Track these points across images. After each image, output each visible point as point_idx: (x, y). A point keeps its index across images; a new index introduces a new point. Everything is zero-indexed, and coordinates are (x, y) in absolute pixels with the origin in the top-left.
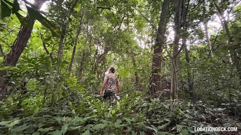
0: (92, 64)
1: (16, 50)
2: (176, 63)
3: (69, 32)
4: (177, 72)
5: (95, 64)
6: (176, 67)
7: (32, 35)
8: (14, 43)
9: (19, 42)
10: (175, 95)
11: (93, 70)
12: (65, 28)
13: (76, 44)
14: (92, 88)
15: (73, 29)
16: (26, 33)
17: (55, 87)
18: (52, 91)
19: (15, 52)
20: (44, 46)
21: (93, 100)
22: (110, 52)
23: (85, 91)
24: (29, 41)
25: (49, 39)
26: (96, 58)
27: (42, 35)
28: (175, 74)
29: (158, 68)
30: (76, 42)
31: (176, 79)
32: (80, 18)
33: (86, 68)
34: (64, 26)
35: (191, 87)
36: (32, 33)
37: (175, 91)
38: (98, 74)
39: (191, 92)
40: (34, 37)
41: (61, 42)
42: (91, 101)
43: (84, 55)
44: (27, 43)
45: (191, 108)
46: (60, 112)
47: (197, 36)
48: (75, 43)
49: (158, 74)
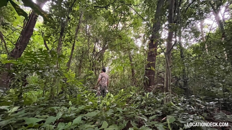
0: (90, 61)
1: (19, 47)
2: (169, 59)
3: (68, 29)
4: (170, 67)
5: (93, 61)
6: (169, 63)
7: (33, 33)
8: (17, 40)
9: (22, 40)
10: (168, 89)
11: (91, 66)
12: (64, 26)
13: (74, 42)
14: (90, 84)
15: (71, 27)
16: (29, 32)
17: (54, 81)
18: (51, 85)
19: (18, 49)
20: (45, 44)
21: (90, 94)
22: (108, 50)
23: (83, 86)
24: (32, 39)
25: (49, 36)
26: (94, 55)
27: (43, 33)
28: (168, 69)
29: (151, 63)
30: (75, 40)
31: (169, 74)
32: (79, 17)
33: (84, 65)
34: (63, 24)
35: (185, 83)
36: (34, 32)
37: (168, 86)
38: (95, 70)
39: (185, 88)
40: (35, 35)
41: (60, 39)
42: (88, 95)
43: (83, 52)
44: (30, 41)
45: (184, 102)
46: (58, 104)
47: (193, 34)
48: (73, 40)
49: (151, 68)
